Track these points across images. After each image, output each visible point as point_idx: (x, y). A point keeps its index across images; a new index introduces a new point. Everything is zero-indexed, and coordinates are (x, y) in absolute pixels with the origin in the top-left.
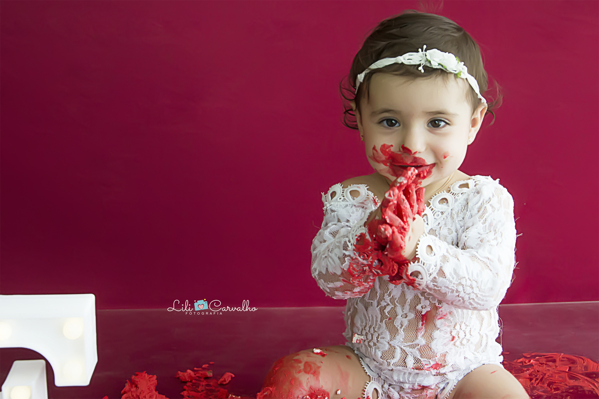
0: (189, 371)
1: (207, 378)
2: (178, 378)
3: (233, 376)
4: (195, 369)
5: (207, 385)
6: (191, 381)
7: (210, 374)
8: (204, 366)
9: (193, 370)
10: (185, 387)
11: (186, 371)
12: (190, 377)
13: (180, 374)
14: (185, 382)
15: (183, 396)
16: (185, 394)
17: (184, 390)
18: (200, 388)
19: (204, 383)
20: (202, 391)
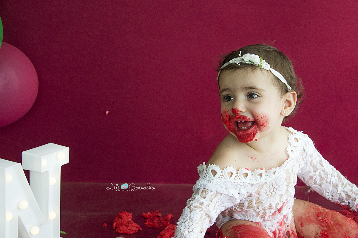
0: (149, 213)
1: (158, 217)
2: (143, 216)
3: (172, 216)
4: (152, 212)
5: (158, 220)
6: (150, 218)
7: (160, 215)
8: (156, 211)
9: (151, 213)
10: (147, 220)
11: (147, 213)
12: (149, 215)
13: (144, 214)
14: (147, 218)
15: (146, 225)
16: (147, 223)
17: (146, 222)
18: (155, 221)
19: (157, 219)
20: (156, 223)
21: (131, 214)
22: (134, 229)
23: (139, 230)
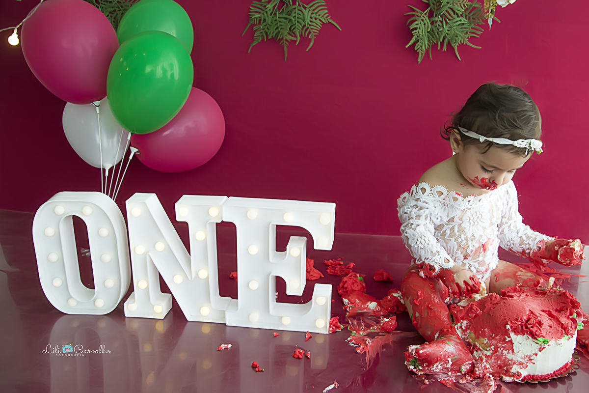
0: (330, 260)
1: (340, 265)
2: (325, 264)
3: (354, 265)
4: (334, 260)
6: (331, 266)
7: (342, 263)
8: (338, 259)
9: (332, 260)
10: (329, 268)
11: (329, 260)
12: (331, 263)
13: (326, 261)
14: (329, 266)
15: (327, 272)
16: (329, 271)
17: (328, 269)
18: (337, 269)
19: (339, 267)
20: (338, 270)
21: (313, 261)
22: (315, 275)
23: (321, 277)
